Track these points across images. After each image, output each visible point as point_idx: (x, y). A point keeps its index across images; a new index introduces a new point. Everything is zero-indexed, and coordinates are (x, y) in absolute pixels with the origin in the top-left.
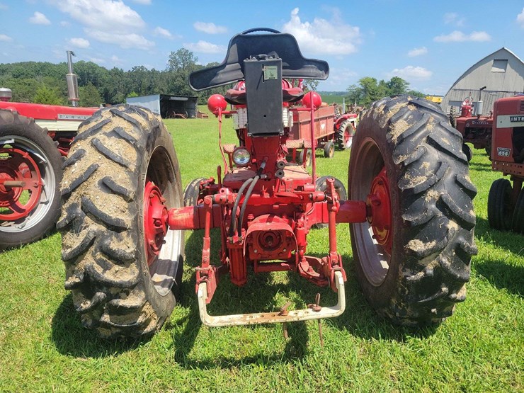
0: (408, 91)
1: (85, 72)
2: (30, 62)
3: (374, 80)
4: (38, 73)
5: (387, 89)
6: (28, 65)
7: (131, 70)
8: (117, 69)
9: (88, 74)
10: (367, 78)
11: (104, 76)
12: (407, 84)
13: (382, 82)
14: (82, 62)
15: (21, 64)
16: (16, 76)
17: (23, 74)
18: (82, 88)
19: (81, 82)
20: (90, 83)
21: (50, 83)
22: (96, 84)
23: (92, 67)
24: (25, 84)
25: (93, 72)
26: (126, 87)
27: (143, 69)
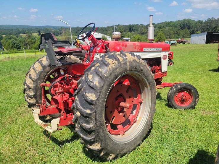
1: (185, 24)
2: (165, 22)
4: (167, 26)
6: (164, 23)
7: (207, 20)
8: (200, 20)
9: (186, 24)
11: (193, 24)
14: (185, 19)
15: (162, 23)
16: (159, 28)
17: (162, 27)
18: (183, 31)
19: (182, 28)
20: (186, 28)
21: (170, 30)
22: (189, 28)
23: (189, 21)
24: (161, 31)
25: (189, 23)
26: (203, 28)
27: (213, 19)
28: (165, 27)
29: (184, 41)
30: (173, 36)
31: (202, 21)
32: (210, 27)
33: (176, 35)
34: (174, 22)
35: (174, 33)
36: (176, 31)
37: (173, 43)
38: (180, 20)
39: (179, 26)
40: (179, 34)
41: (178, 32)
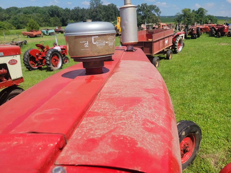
0: (207, 15)
1: (54, 10)
2: (31, 7)
3: (190, 10)
4: (33, 11)
5: (196, 14)
7: (73, 9)
8: (67, 9)
10: (186, 9)
11: (62, 12)
12: (206, 11)
13: (194, 11)
15: (27, 8)
16: (25, 13)
17: (28, 12)
18: (53, 18)
19: (52, 15)
20: (56, 15)
21: (39, 16)
22: (58, 16)
23: (57, 8)
24: (28, 17)
25: (57, 10)
26: (72, 17)
27: (78, 8)
28: (32, 13)
29: (62, 30)
30: (44, 24)
31: (69, 9)
32: (77, 16)
33: (47, 23)
34: (40, 8)
35: (43, 20)
36: (46, 19)
37: (51, 33)
38: (47, 6)
39: (48, 13)
40: (49, 22)
41: (48, 19)
